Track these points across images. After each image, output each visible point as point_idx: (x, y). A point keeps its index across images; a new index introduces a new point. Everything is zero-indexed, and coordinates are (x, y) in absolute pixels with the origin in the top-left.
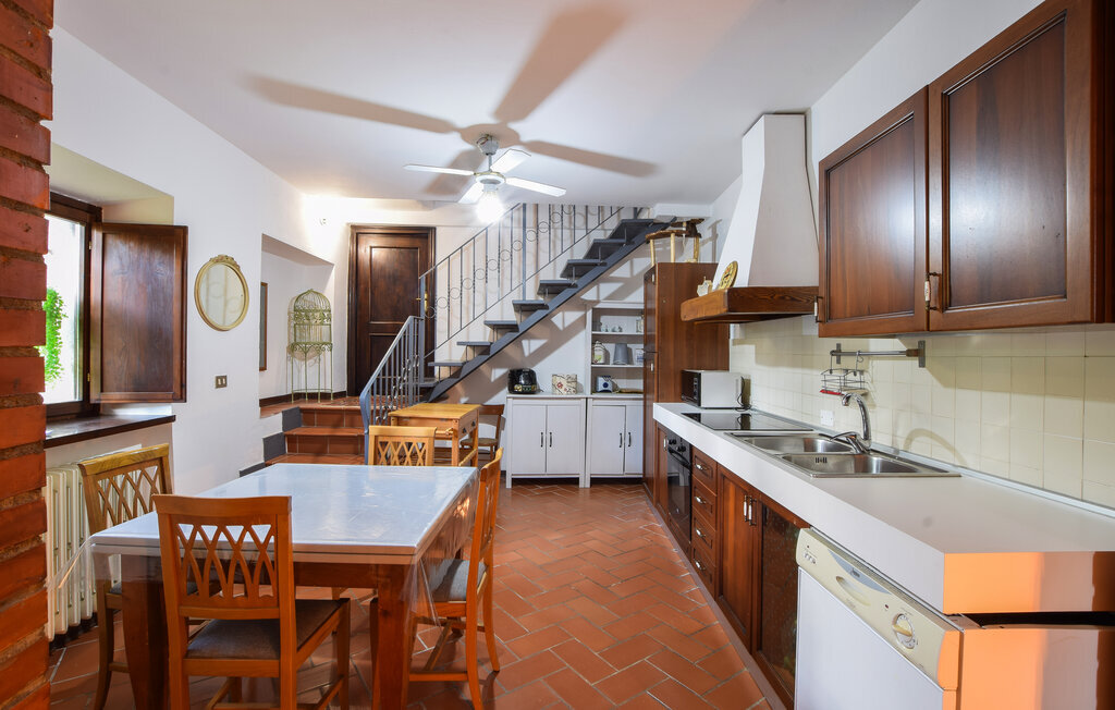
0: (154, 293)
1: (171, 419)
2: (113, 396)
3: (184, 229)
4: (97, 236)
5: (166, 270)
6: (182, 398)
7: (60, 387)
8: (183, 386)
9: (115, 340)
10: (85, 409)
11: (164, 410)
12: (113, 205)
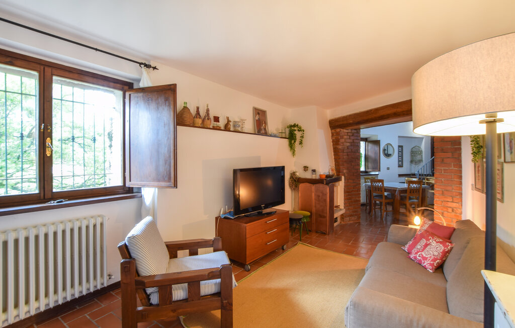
0: (375, 153)
1: (378, 175)
2: (369, 170)
3: (379, 141)
4: (367, 143)
5: (376, 148)
6: (380, 171)
7: (362, 169)
8: (380, 169)
9: (370, 160)
10: (366, 172)
11: (377, 173)
12: (369, 138)
